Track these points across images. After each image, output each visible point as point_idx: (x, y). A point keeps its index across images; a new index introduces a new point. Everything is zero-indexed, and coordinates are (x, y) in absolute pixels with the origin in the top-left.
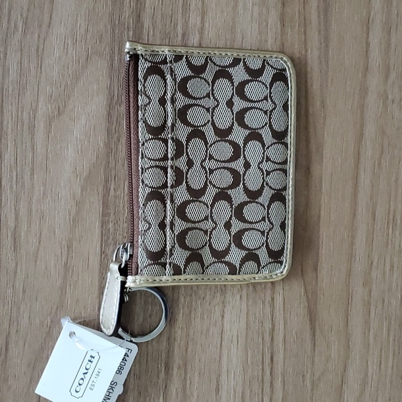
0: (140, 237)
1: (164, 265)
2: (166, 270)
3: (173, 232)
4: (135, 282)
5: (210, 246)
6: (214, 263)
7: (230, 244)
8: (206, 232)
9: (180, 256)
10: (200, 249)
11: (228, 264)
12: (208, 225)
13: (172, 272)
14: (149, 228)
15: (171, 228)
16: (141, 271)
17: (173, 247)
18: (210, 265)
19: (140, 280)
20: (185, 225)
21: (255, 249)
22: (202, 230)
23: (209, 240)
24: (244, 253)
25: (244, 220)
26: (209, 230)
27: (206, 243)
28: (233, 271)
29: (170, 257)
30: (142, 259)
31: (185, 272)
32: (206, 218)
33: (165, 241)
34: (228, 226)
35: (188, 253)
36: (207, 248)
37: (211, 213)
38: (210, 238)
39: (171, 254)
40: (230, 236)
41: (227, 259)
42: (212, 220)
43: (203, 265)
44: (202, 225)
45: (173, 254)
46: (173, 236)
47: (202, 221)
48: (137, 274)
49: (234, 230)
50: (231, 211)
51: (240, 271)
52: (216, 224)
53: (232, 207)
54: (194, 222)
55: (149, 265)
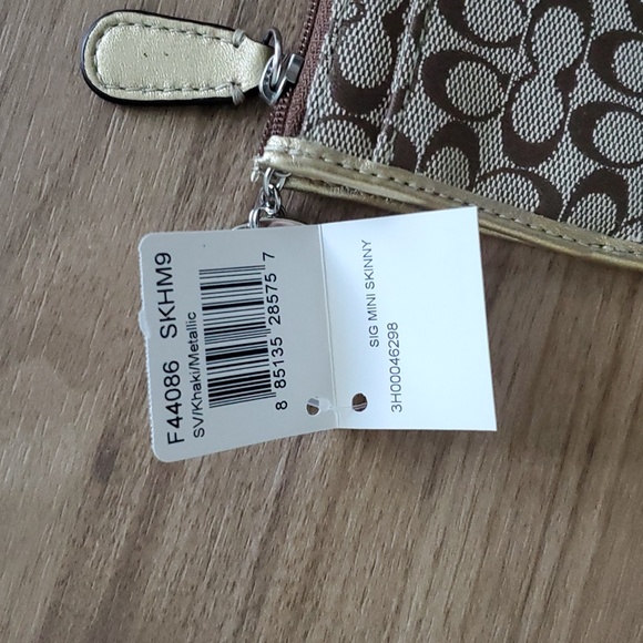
0: (326, 37)
1: (372, 132)
2: (374, 146)
3: (418, 45)
4: (285, 153)
5: (507, 121)
6: (504, 170)
7: (560, 133)
8: (503, 79)
9: (420, 119)
10: (478, 119)
11: (542, 184)
12: (515, 62)
13: (390, 155)
14: (357, 19)
15: (416, 35)
16: (310, 126)
17: (409, 87)
18: (495, 172)
19: (301, 153)
20: (454, 41)
21: (621, 165)
22: (494, 69)
23: (508, 105)
24: (591, 167)
25: (610, 79)
26: (514, 78)
27: (498, 111)
28: (551, 206)
29: (396, 111)
30: (319, 96)
31: (423, 168)
32: (513, 42)
33: (392, 68)
34: (565, 80)
35: (443, 118)
36: (497, 122)
37: (531, 32)
38: (512, 99)
39: (400, 106)
40: (566, 110)
41: (543, 170)
42: (529, 53)
43: (474, 166)
44: (498, 57)
45: (403, 108)
46: (415, 56)
47: (500, 45)
48: (296, 132)
49: (579, 97)
50: (584, 44)
51: (568, 213)
52: (535, 65)
53: (586, 33)
54: (479, 41)
55: (334, 116)
